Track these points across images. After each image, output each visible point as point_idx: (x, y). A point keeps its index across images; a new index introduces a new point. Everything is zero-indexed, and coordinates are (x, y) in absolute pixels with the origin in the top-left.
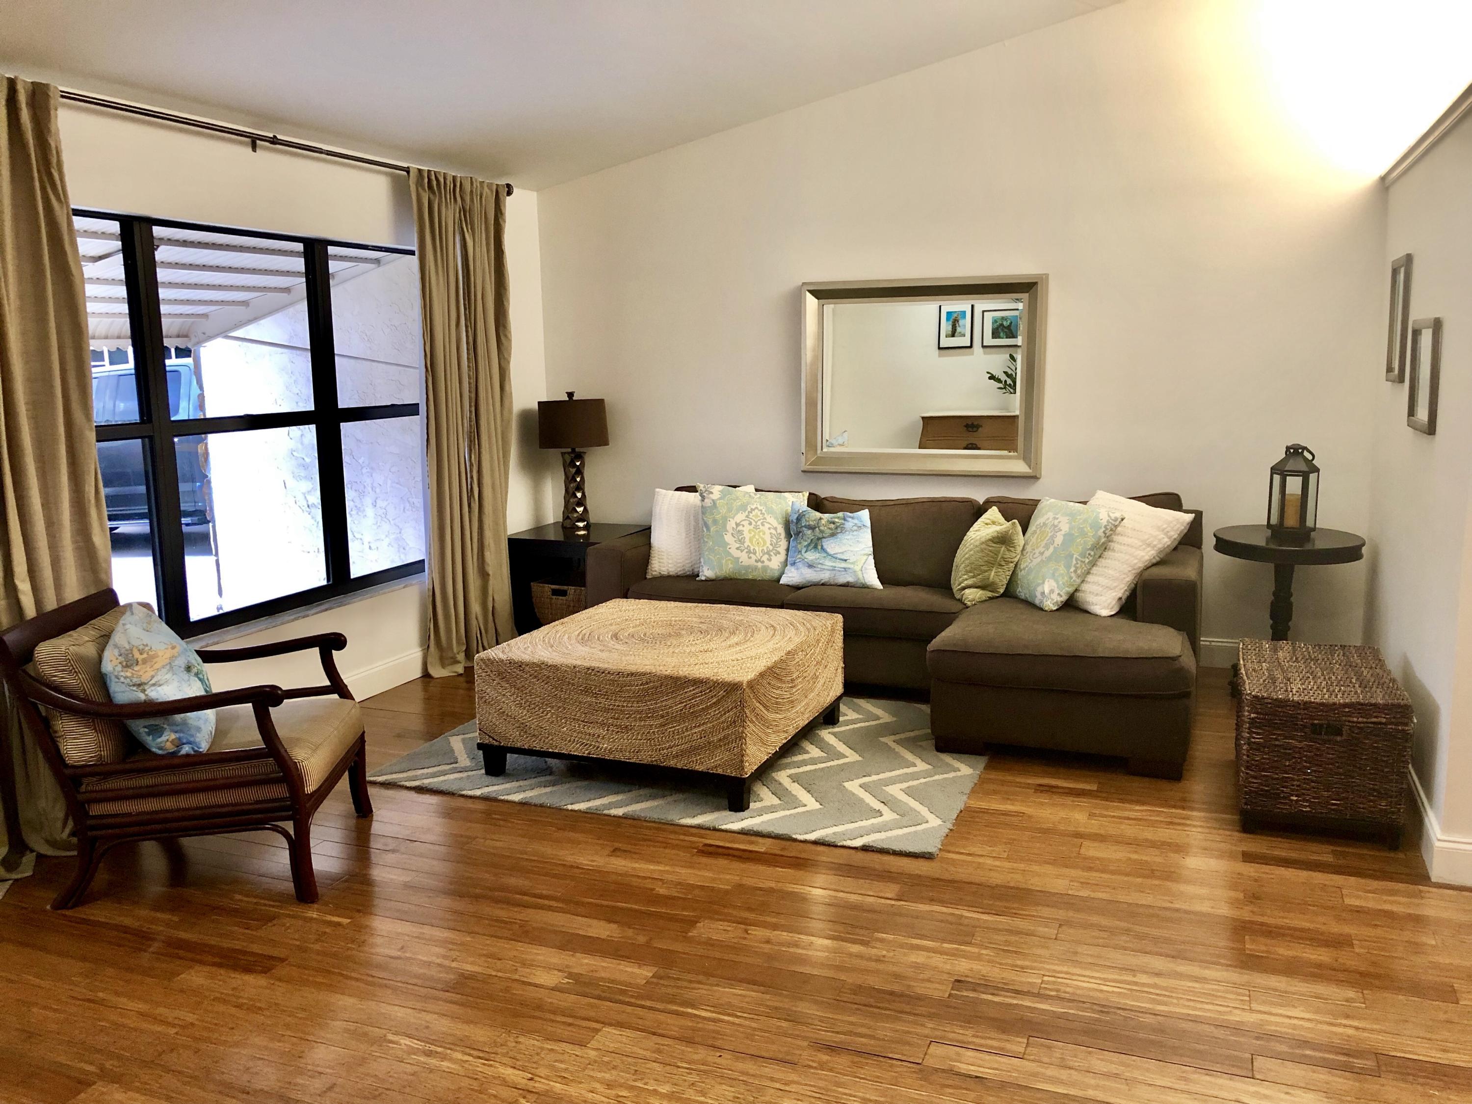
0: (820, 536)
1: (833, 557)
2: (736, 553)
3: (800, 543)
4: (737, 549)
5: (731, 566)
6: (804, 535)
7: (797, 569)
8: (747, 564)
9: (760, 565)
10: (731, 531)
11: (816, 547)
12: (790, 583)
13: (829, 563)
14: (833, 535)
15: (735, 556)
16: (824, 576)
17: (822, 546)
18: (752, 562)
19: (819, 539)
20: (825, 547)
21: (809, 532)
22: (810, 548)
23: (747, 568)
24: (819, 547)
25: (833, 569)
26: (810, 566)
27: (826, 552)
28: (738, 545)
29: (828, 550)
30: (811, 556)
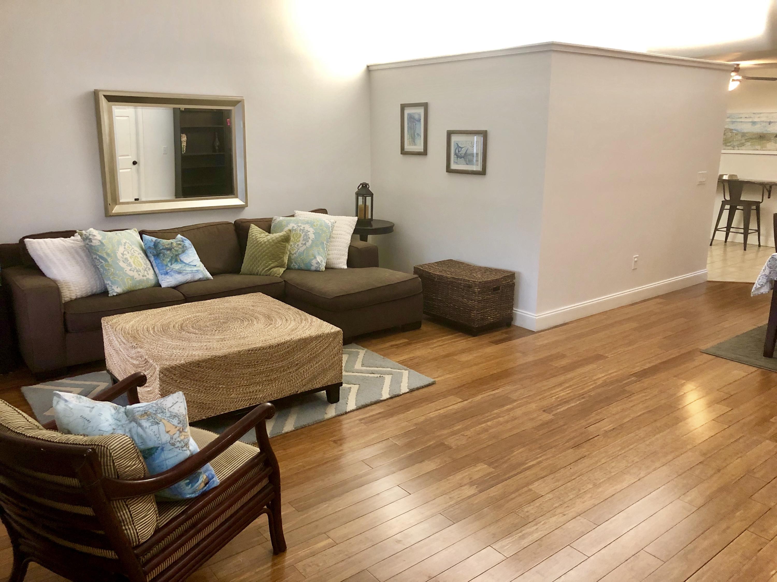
0: (177, 253)
1: (188, 265)
2: (131, 273)
3: (163, 260)
4: (130, 270)
5: (130, 282)
6: (164, 255)
7: (171, 276)
8: (139, 279)
9: (145, 278)
10: (121, 259)
11: (176, 261)
12: (169, 286)
13: (188, 269)
14: (183, 252)
15: (131, 275)
16: (188, 277)
17: (181, 260)
18: (141, 277)
19: (177, 255)
20: (182, 259)
21: (168, 252)
22: (173, 262)
23: (140, 281)
24: (179, 260)
25: (192, 272)
26: (179, 273)
27: (184, 263)
28: (130, 268)
29: (185, 261)
30: (176, 267)
